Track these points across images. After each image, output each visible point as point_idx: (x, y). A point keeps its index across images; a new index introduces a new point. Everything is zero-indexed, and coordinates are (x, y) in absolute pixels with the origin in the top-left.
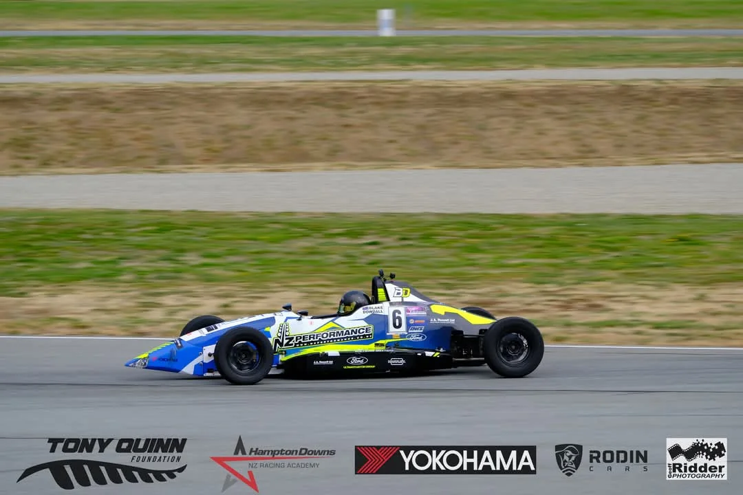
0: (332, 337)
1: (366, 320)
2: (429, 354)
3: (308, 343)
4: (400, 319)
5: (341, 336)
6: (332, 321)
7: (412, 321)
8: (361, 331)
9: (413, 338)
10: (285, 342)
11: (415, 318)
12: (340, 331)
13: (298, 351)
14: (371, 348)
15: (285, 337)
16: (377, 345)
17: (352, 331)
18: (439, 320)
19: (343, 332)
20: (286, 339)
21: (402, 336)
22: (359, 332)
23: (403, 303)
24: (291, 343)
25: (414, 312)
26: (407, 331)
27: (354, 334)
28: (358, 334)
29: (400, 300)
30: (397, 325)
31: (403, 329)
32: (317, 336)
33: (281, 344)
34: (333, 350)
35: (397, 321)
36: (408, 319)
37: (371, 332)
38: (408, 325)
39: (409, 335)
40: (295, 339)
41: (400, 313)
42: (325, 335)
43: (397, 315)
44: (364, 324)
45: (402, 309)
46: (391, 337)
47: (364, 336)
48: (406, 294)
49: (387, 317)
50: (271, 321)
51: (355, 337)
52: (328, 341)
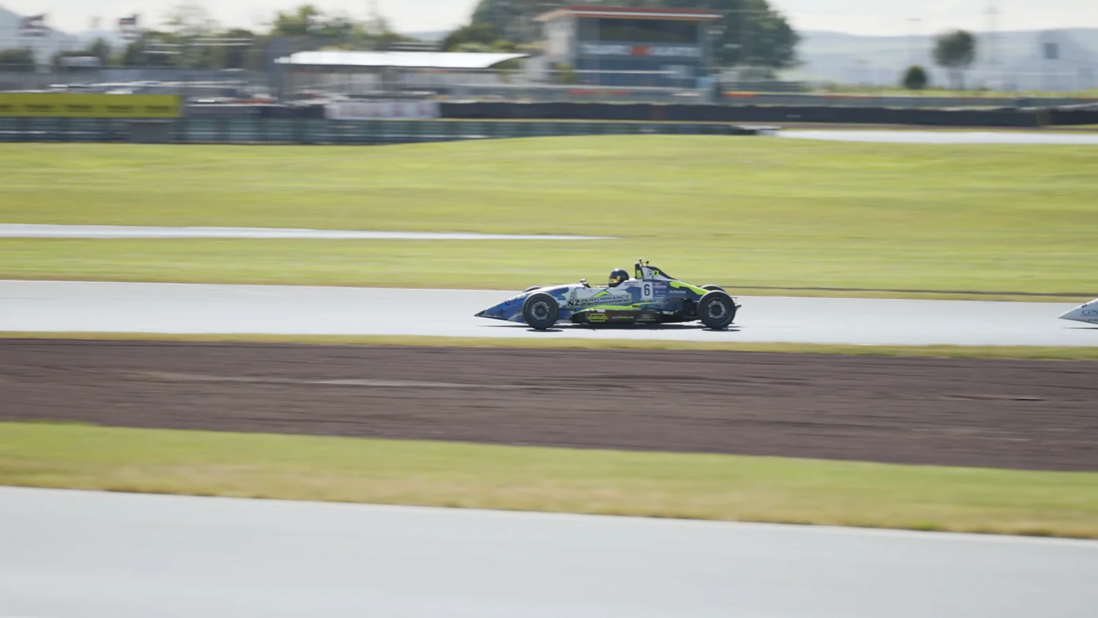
0: (603, 300)
1: (627, 290)
2: (665, 313)
3: (589, 304)
4: (648, 289)
5: (610, 300)
7: (657, 292)
9: (658, 302)
10: (575, 303)
11: (659, 290)
12: (609, 297)
13: (583, 309)
14: (630, 308)
16: (634, 306)
17: (617, 296)
19: (611, 297)
20: (575, 301)
21: (650, 301)
22: (622, 298)
23: (654, 281)
24: (578, 303)
25: (658, 286)
27: (617, 299)
29: (650, 278)
30: (647, 293)
31: (651, 297)
32: (595, 300)
33: (572, 304)
34: (601, 309)
35: (647, 291)
36: (654, 290)
37: (630, 297)
38: (655, 294)
39: (655, 300)
40: (582, 301)
41: (648, 285)
42: (600, 300)
43: (647, 287)
44: (625, 293)
45: (650, 284)
46: (642, 301)
47: (625, 300)
48: (655, 274)
49: (639, 289)
50: (566, 290)
51: (619, 301)
52: (602, 303)
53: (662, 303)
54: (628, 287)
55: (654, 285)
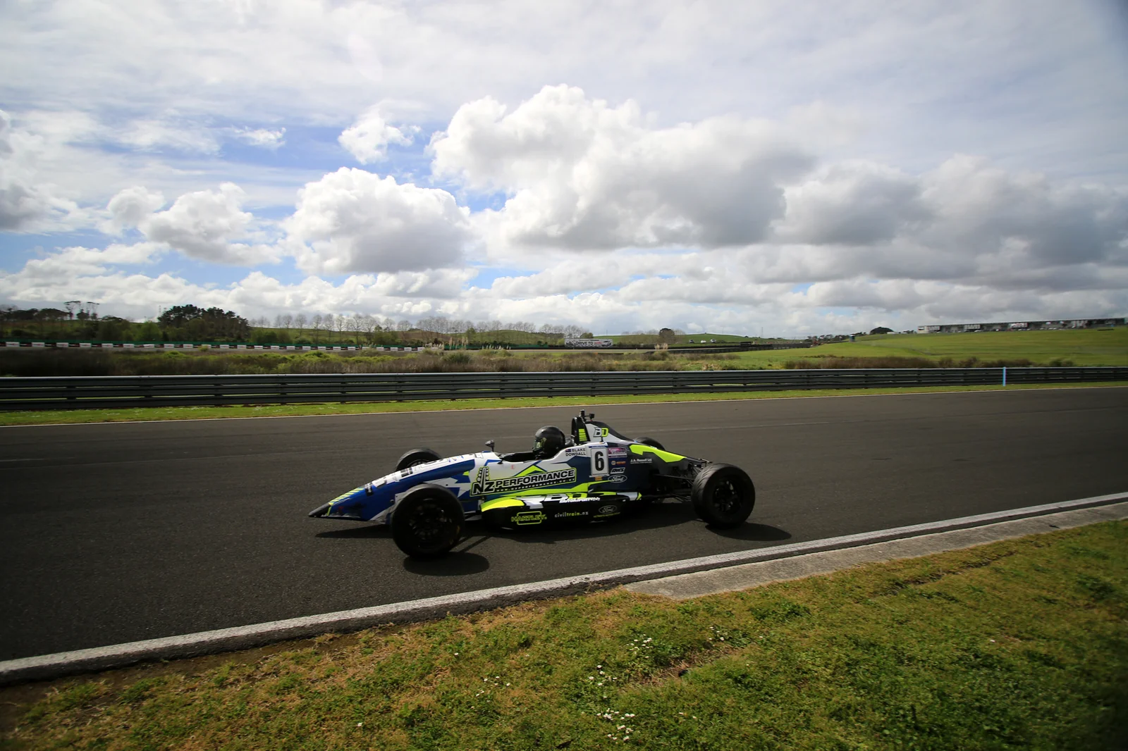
0: (534, 481)
1: (568, 462)
3: (509, 488)
4: (601, 460)
5: (544, 481)
6: (535, 464)
7: (614, 463)
8: (564, 474)
9: (615, 480)
10: (485, 487)
11: (617, 459)
12: (542, 475)
15: (485, 482)
17: (555, 474)
18: (638, 460)
19: (545, 476)
20: (487, 484)
21: (604, 478)
22: (562, 476)
24: (491, 488)
25: (615, 453)
26: (610, 472)
27: (556, 478)
28: (561, 478)
30: (600, 466)
31: (605, 471)
32: (519, 481)
33: (481, 489)
35: (600, 462)
36: (610, 460)
37: (574, 474)
38: (610, 467)
39: (611, 477)
40: (495, 484)
41: (602, 454)
42: (527, 480)
43: (599, 457)
45: (603, 450)
46: (593, 480)
47: (567, 479)
48: (605, 434)
49: (589, 459)
50: (471, 464)
51: (557, 481)
52: (530, 486)
53: (621, 480)
54: (569, 458)
55: (610, 453)
